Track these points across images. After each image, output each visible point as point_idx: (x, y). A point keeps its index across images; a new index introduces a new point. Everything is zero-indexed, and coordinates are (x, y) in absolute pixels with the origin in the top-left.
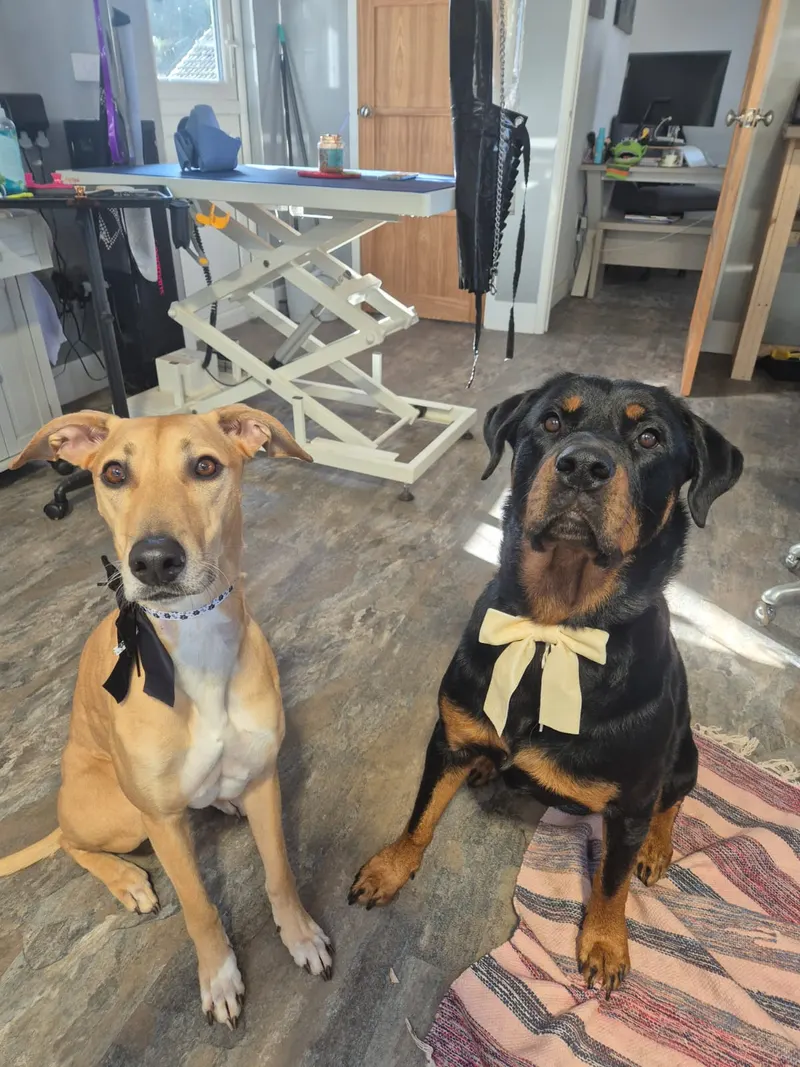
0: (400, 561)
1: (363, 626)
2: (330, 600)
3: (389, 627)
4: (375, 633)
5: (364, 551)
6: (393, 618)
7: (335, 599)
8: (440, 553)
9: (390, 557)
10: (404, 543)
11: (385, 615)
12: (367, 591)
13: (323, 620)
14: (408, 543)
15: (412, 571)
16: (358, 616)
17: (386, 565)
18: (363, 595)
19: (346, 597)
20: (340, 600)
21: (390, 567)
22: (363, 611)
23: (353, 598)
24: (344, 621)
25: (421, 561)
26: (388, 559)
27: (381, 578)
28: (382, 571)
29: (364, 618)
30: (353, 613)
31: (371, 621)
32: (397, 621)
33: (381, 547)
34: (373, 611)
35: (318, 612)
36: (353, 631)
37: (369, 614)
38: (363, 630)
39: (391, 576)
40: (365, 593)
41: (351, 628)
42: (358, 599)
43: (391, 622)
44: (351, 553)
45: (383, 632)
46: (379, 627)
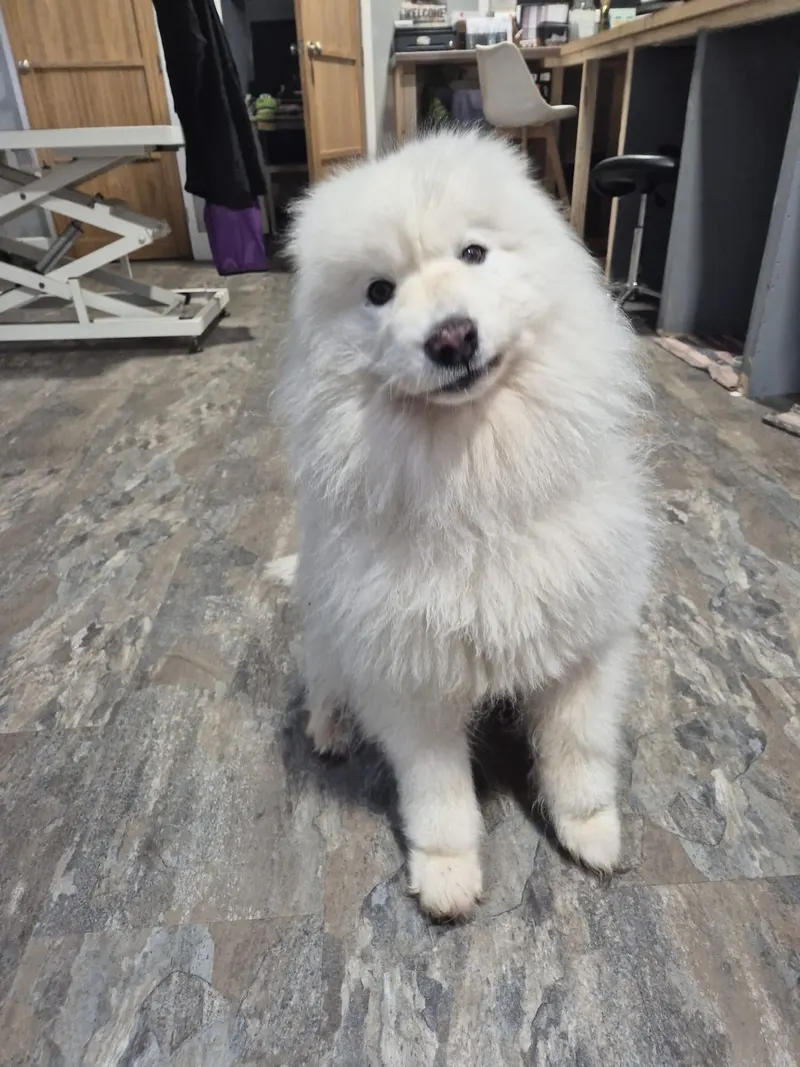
0: (121, 554)
1: (87, 651)
2: (27, 632)
3: (129, 640)
4: (109, 654)
5: (63, 554)
6: (133, 627)
7: (34, 628)
8: (174, 529)
9: (106, 551)
10: (121, 530)
11: (118, 626)
12: (82, 604)
13: (20, 663)
14: (125, 531)
15: (141, 559)
16: (77, 640)
17: (101, 563)
18: (77, 610)
19: (50, 621)
20: (42, 628)
21: (108, 563)
22: (84, 632)
23: (64, 619)
24: (55, 653)
25: (151, 544)
26: (104, 554)
27: (99, 581)
28: (98, 572)
29: (87, 641)
30: (67, 639)
31: (100, 640)
32: (140, 629)
33: (88, 544)
34: (98, 626)
35: (10, 653)
36: (74, 662)
37: (93, 631)
38: (90, 657)
39: (113, 575)
40: (79, 607)
41: (70, 659)
42: (71, 617)
43: (128, 635)
44: (45, 562)
45: (121, 648)
46: (113, 646)
